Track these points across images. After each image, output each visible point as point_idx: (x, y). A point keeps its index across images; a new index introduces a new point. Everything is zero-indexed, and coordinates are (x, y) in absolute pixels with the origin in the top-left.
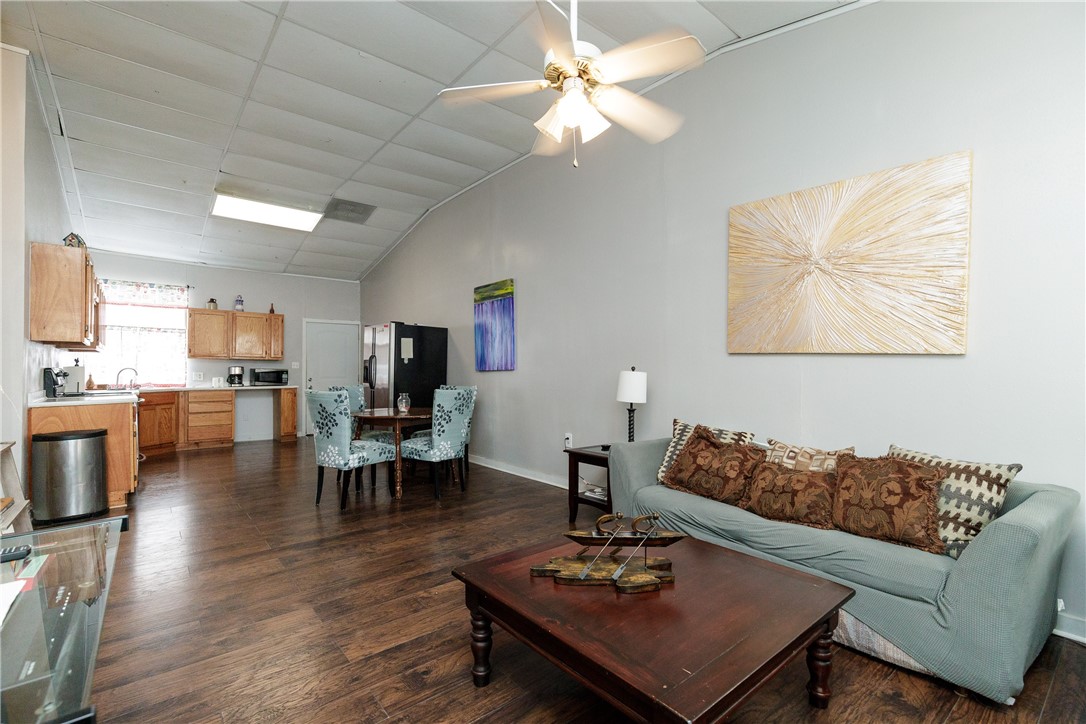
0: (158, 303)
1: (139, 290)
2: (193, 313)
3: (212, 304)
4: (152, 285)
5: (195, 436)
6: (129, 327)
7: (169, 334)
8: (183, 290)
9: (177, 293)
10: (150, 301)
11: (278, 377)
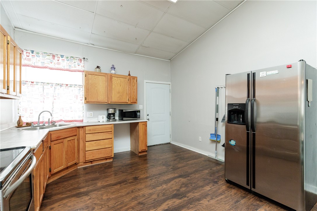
0: (66, 68)
1: (54, 59)
2: (87, 75)
3: (98, 69)
4: (62, 56)
5: (89, 157)
6: (48, 84)
7: (73, 88)
8: (81, 60)
9: (77, 62)
10: (61, 66)
11: (135, 114)
